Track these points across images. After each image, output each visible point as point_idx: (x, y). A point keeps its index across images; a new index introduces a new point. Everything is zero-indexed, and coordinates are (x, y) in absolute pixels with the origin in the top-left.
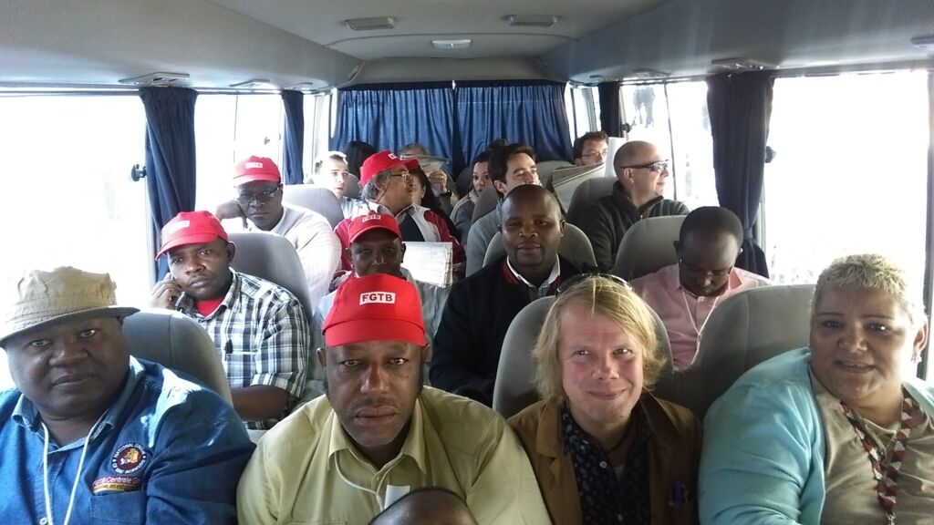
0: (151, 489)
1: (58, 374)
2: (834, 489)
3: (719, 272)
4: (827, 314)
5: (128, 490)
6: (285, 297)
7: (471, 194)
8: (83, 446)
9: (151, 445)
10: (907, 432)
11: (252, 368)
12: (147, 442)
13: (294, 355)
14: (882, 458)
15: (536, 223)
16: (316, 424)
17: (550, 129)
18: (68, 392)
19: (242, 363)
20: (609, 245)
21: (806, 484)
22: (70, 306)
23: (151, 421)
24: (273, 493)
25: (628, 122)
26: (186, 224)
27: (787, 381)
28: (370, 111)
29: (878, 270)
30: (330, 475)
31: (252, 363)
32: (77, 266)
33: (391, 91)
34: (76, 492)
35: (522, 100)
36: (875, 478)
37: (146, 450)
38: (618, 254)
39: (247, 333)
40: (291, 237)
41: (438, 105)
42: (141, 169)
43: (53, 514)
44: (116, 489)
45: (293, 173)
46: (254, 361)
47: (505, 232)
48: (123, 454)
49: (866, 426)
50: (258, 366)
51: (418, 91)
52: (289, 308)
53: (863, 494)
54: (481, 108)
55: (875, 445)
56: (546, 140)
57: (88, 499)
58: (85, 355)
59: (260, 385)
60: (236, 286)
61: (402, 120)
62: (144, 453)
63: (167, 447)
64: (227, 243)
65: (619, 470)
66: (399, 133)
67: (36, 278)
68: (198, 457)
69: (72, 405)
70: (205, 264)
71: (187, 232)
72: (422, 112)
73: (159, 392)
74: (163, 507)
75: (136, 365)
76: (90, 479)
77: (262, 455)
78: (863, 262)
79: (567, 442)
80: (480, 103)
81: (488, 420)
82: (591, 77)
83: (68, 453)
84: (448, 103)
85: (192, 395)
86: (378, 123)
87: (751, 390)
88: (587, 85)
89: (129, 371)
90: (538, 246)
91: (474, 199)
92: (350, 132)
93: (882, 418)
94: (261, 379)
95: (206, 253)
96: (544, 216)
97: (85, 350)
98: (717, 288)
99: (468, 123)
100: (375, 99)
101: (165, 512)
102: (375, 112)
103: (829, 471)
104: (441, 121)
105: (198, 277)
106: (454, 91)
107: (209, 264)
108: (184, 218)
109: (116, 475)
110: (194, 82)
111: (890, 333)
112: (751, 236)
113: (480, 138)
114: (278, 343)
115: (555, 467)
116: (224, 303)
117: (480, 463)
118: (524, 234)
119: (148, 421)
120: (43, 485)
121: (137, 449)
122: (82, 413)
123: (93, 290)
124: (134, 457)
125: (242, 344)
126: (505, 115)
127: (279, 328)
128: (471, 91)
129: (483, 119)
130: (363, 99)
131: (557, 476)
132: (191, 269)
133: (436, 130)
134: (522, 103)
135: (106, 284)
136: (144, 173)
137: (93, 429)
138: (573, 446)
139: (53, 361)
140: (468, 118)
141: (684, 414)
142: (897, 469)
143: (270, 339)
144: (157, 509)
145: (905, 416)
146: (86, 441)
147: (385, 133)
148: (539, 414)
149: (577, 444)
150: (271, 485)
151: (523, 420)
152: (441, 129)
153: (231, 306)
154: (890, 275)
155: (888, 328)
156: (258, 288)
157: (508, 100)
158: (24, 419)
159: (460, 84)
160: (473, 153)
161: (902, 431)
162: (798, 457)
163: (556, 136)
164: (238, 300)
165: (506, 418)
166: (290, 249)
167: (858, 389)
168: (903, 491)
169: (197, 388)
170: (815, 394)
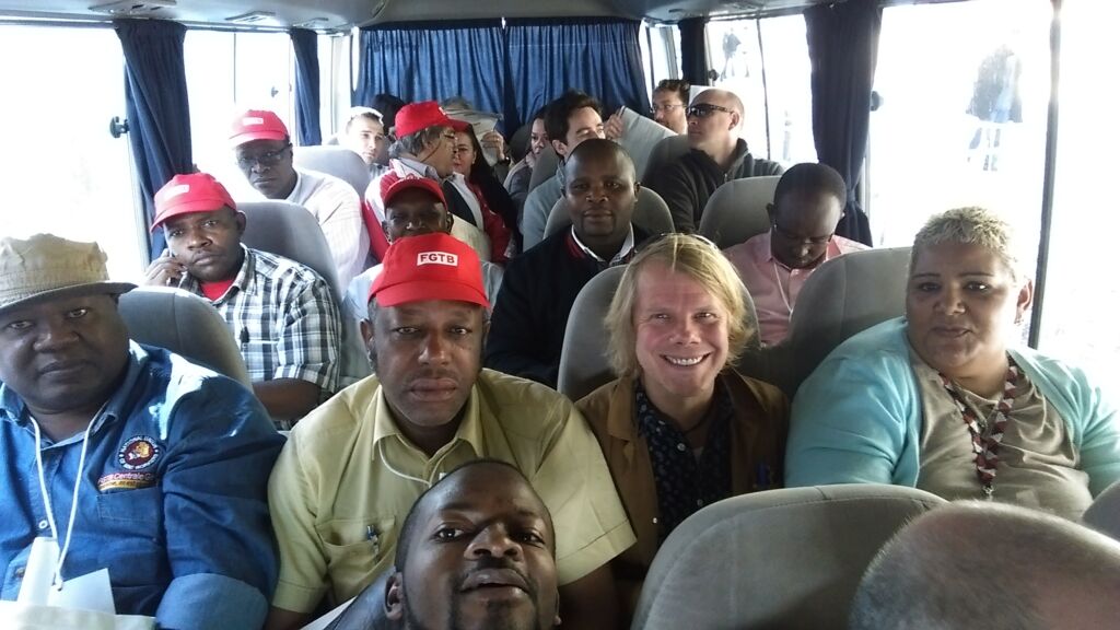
0: (168, 485)
1: (45, 361)
2: (930, 463)
3: (817, 240)
4: (923, 275)
5: (140, 486)
6: (309, 277)
7: (529, 159)
8: (82, 441)
9: (163, 436)
10: (1009, 403)
11: (274, 359)
12: (159, 434)
13: (323, 344)
14: (983, 430)
15: (605, 184)
16: (357, 412)
17: (622, 78)
18: (58, 381)
19: (261, 353)
20: (691, 208)
21: (899, 460)
22: (53, 282)
23: (162, 412)
24: (311, 487)
25: (714, 68)
26: (185, 188)
27: (882, 352)
28: (400, 56)
29: (976, 223)
30: (375, 465)
31: (273, 353)
32: (58, 234)
33: (427, 31)
34: (79, 491)
35: (587, 42)
36: (974, 451)
37: (157, 443)
38: (702, 221)
39: (265, 319)
40: (310, 206)
41: (484, 49)
42: (122, 123)
43: (55, 517)
44: (126, 486)
45: (308, 133)
46: (276, 351)
47: (570, 196)
48: (131, 448)
49: (967, 398)
50: (282, 357)
51: (459, 31)
52: (314, 290)
53: (961, 467)
54: (537, 52)
55: (975, 417)
56: (617, 92)
57: (94, 498)
58: (76, 338)
59: (285, 379)
60: (249, 264)
61: (440, 68)
62: (155, 446)
63: (183, 437)
64: (236, 213)
65: (698, 452)
66: (438, 84)
67: (10, 248)
68: (220, 449)
69: (64, 397)
70: (210, 237)
71: (185, 198)
72: (465, 59)
73: (167, 380)
74: (182, 504)
75: (138, 351)
76: (95, 476)
77: (295, 447)
78: (961, 215)
79: (641, 423)
80: (537, 46)
81: (554, 403)
82: (670, 11)
83: (65, 449)
84: (497, 46)
85: (207, 382)
86: (411, 71)
87: (844, 362)
88: (667, 22)
89: (130, 357)
90: (609, 212)
91: (532, 165)
92: (377, 82)
93: (985, 389)
94: (286, 371)
95: (211, 224)
96: (615, 177)
97: (75, 333)
98: (814, 259)
99: (522, 71)
100: (406, 41)
101: (187, 510)
102: (408, 57)
103: (924, 446)
104: (490, 68)
105: (203, 253)
106: (504, 31)
107: (216, 237)
108: (181, 182)
109: (125, 471)
110: (182, 14)
111: (989, 292)
112: (854, 199)
113: (536, 90)
114: (304, 330)
115: (629, 450)
116: (236, 284)
117: (544, 449)
118: (592, 198)
119: (157, 411)
120: (39, 484)
121: (147, 442)
122: (77, 406)
123: (79, 262)
124: (145, 451)
125: (260, 332)
126: (567, 62)
127: (304, 312)
128: (525, 30)
129: (541, 67)
130: (392, 42)
131: (630, 460)
132: (194, 243)
133: (484, 81)
134: (587, 46)
135: (94, 255)
136: (126, 128)
137: (91, 423)
138: (649, 429)
139: (38, 346)
140: (522, 65)
141: (771, 391)
142: (998, 441)
143: (294, 326)
144: (177, 506)
145: (1009, 386)
146: (86, 435)
147: (420, 83)
148: (610, 395)
149: (652, 426)
150: (308, 479)
151: (592, 403)
152: (489, 78)
153: (244, 288)
154: (990, 228)
155: (988, 287)
156: (275, 267)
157: (571, 42)
158: (8, 413)
159: (511, 22)
160: (529, 108)
161: (1004, 401)
162: (893, 433)
163: (629, 88)
164: (253, 280)
165: (574, 401)
166: (311, 220)
167: (956, 356)
168: (1003, 463)
169: (213, 374)
170: (912, 363)
